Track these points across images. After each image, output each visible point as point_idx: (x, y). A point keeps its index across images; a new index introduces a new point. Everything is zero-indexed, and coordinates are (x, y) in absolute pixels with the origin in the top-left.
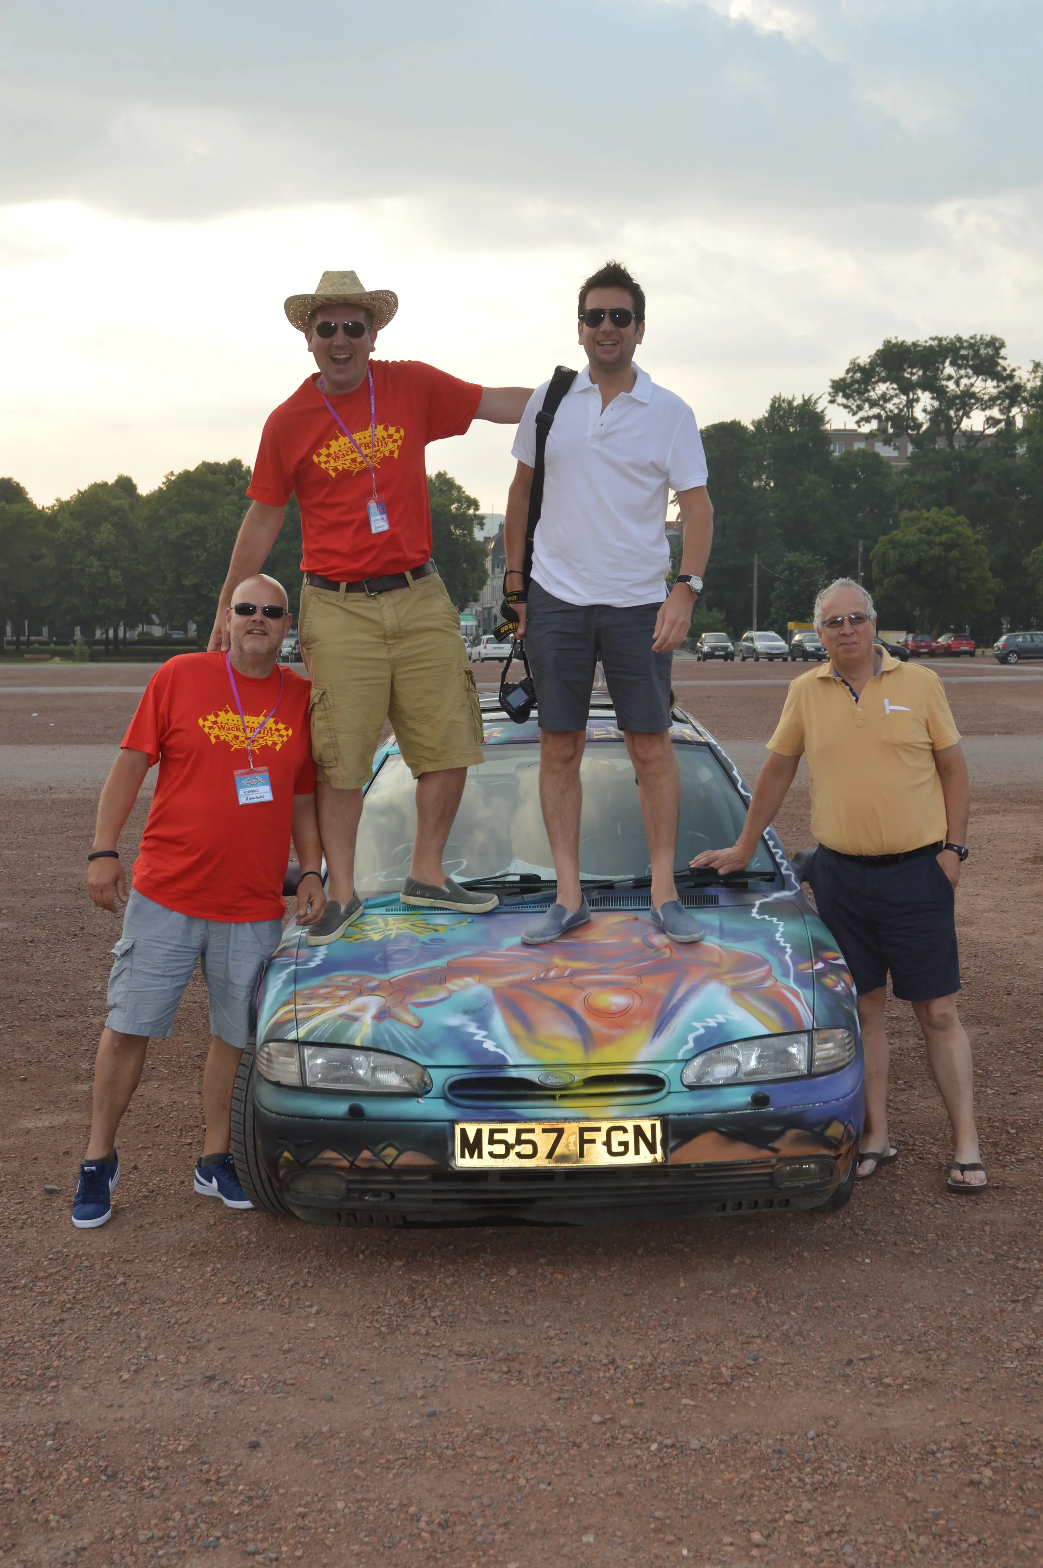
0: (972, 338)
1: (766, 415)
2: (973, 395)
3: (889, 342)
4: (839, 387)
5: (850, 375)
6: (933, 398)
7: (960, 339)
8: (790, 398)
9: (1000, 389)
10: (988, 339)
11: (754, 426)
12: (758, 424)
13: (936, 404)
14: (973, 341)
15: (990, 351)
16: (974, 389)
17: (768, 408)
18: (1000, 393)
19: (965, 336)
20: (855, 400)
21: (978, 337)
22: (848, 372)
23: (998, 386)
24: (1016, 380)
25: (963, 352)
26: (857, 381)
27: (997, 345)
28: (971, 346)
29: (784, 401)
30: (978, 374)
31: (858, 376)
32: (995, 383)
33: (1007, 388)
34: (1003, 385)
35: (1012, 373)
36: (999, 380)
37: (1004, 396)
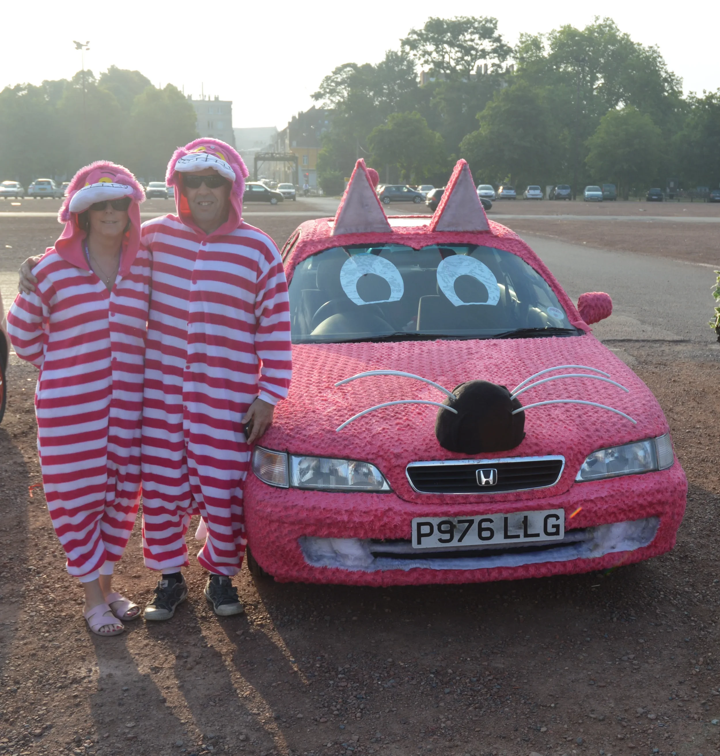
0: (481, 17)
1: (384, 60)
2: (483, 51)
3: (431, 18)
4: (405, 43)
5: (410, 36)
6: (456, 52)
7: (473, 18)
8: (396, 51)
9: (493, 47)
10: (489, 18)
11: (377, 66)
12: (380, 66)
13: (459, 55)
14: (481, 19)
15: (492, 26)
16: (481, 48)
17: (385, 57)
18: (492, 49)
19: (477, 17)
20: (417, 51)
21: (484, 17)
22: (409, 34)
23: (493, 45)
24: (503, 42)
25: (476, 25)
26: (415, 40)
27: (494, 22)
28: (480, 22)
30: (485, 38)
31: (415, 37)
32: (491, 43)
33: (497, 46)
34: (495, 44)
35: (501, 38)
36: (494, 42)
37: (494, 51)
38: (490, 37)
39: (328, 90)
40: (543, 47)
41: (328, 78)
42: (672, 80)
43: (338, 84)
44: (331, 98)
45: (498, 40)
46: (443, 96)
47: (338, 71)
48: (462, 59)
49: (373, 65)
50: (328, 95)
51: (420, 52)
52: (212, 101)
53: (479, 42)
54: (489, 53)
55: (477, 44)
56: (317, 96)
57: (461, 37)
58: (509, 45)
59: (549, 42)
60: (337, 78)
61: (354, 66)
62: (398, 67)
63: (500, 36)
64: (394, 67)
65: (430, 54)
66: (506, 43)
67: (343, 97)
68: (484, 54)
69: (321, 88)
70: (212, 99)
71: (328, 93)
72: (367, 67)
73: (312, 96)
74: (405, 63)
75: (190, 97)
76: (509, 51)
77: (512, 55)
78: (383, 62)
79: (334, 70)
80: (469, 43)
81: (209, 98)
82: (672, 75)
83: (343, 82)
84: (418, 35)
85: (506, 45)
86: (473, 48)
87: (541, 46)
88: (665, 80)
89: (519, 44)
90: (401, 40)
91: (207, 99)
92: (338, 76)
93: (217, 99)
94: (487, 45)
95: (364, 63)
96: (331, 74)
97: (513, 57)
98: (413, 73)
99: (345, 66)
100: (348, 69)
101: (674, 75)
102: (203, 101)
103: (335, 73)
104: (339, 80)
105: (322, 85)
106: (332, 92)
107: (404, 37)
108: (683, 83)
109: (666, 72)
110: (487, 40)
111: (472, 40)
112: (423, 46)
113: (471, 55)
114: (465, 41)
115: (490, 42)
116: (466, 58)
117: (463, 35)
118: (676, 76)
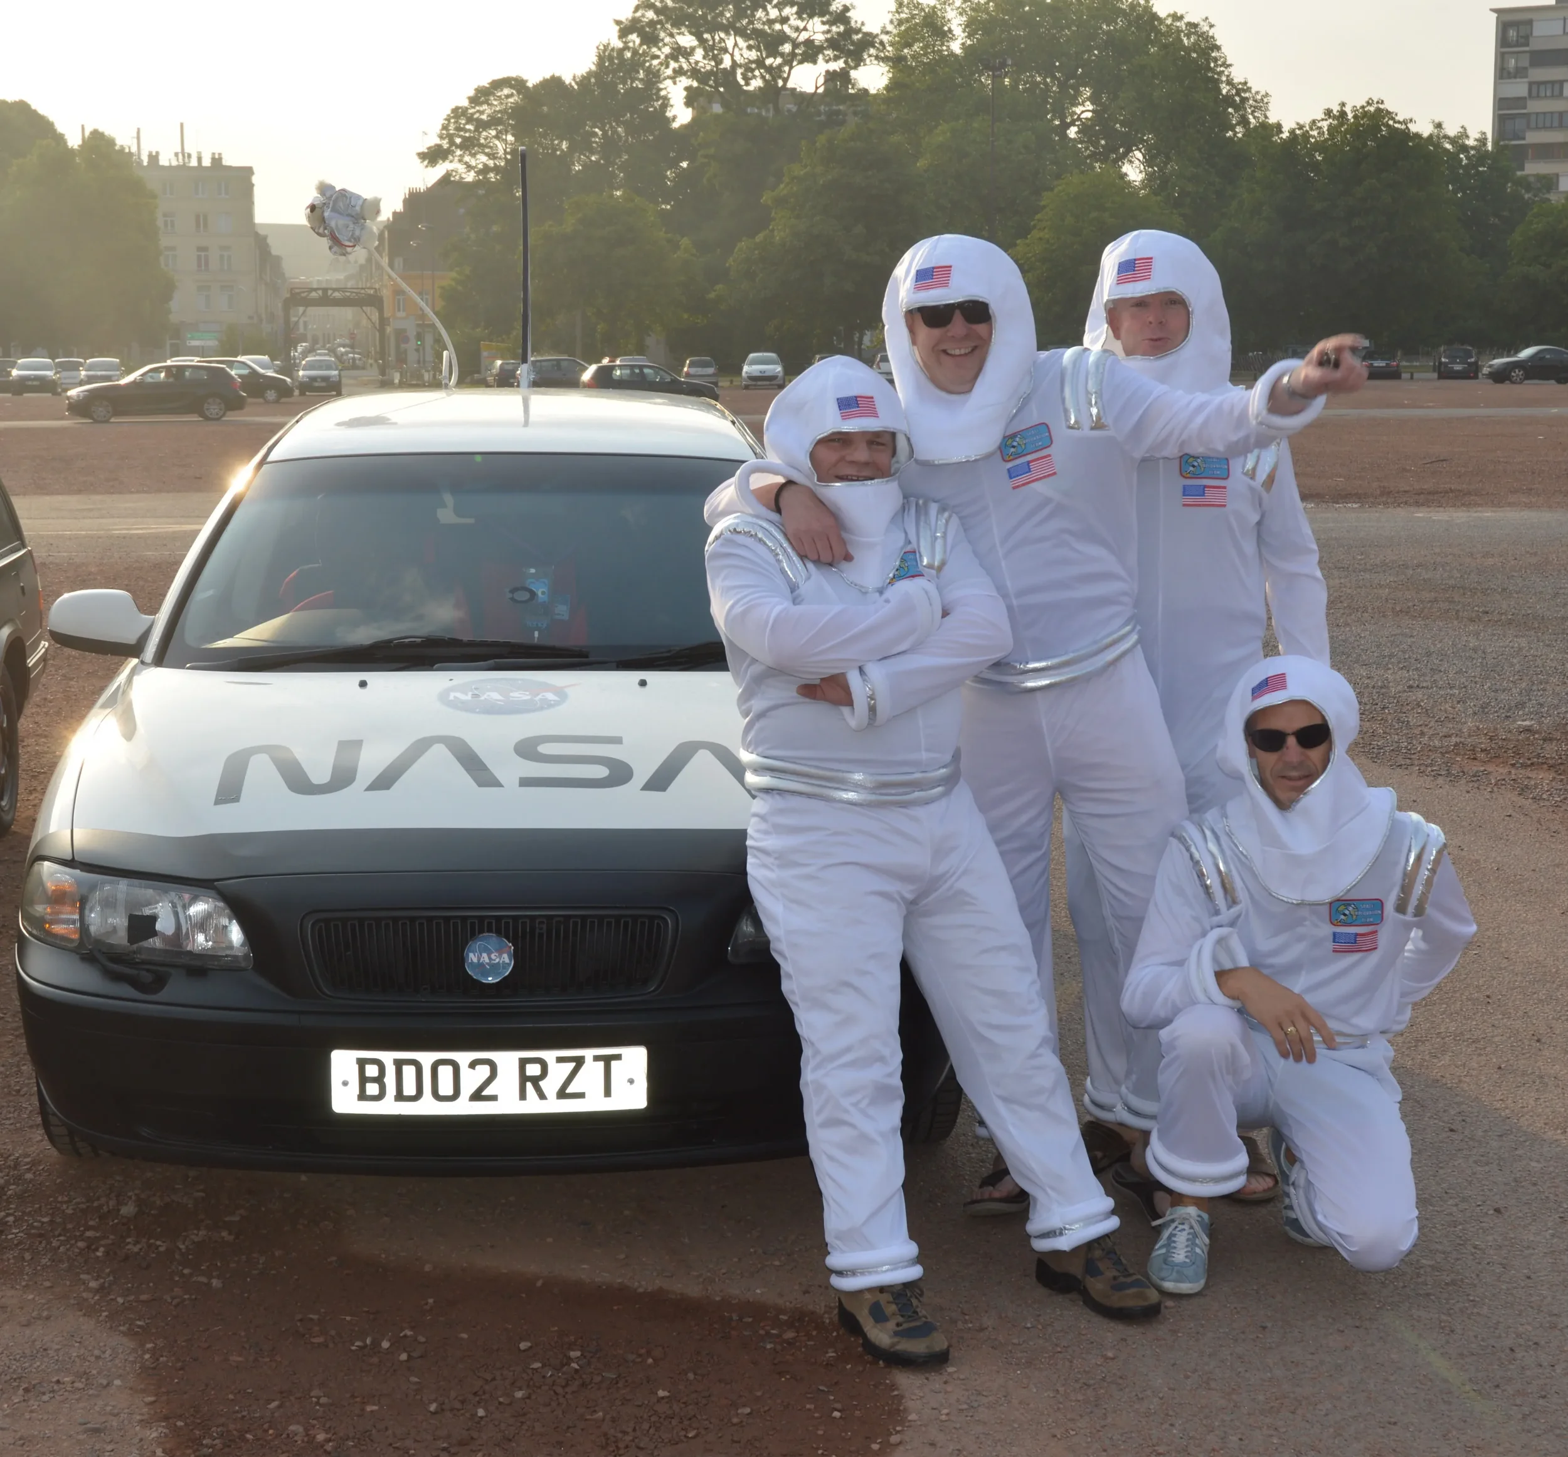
1: (594, 68)
2: (809, 43)
4: (625, 31)
5: (639, 14)
6: (750, 48)
9: (829, 36)
11: (577, 83)
12: (584, 81)
13: (753, 55)
16: (804, 36)
17: (595, 59)
18: (827, 40)
20: (659, 49)
22: (637, 9)
23: (828, 31)
26: (652, 23)
29: (613, 49)
30: (811, 16)
31: (650, 15)
32: (826, 27)
33: (839, 34)
34: (834, 29)
35: (848, 14)
36: (831, 23)
37: (833, 43)
38: (822, 15)
39: (458, 141)
40: (950, 31)
41: (458, 112)
42: (1244, 100)
43: (481, 125)
44: (467, 158)
45: (842, 17)
46: (712, 151)
47: (482, 95)
48: (760, 63)
49: (568, 79)
50: (459, 152)
51: (667, 50)
52: (207, 168)
53: (801, 25)
54: (820, 49)
55: (797, 29)
56: (433, 156)
57: (760, 14)
58: (865, 29)
59: (965, 18)
60: (482, 113)
61: (517, 84)
62: (624, 84)
63: (846, 9)
64: (616, 85)
65: (687, 53)
66: (859, 25)
67: (492, 156)
68: (811, 52)
69: (441, 137)
70: (207, 162)
71: (458, 147)
72: (554, 84)
73: (422, 156)
74: (641, 75)
75: (154, 158)
76: (869, 41)
77: (872, 51)
78: (590, 74)
79: (472, 93)
80: (777, 27)
81: (200, 159)
82: (1245, 87)
83: (493, 122)
84: (658, 12)
85: (858, 31)
86: (783, 38)
87: (946, 28)
88: (1228, 101)
89: (890, 28)
90: (618, 23)
91: (194, 163)
92: (485, 107)
93: (217, 161)
94: (817, 29)
95: (548, 76)
96: (465, 103)
97: (877, 58)
98: (659, 98)
99: (498, 84)
100: (506, 91)
101: (1249, 89)
102: (183, 168)
103: (474, 101)
104: (484, 117)
105: (445, 127)
106: (470, 145)
107: (626, 15)
108: (1270, 106)
109: (1230, 82)
110: (817, 20)
111: (784, 20)
112: (672, 35)
113: (782, 55)
114: (771, 22)
115: (823, 23)
116: (769, 61)
117: (765, 9)
118: (1253, 91)
